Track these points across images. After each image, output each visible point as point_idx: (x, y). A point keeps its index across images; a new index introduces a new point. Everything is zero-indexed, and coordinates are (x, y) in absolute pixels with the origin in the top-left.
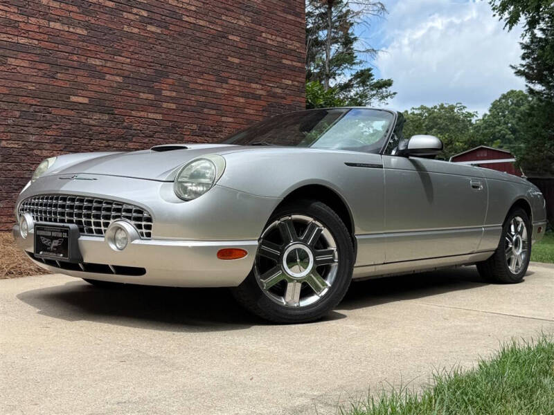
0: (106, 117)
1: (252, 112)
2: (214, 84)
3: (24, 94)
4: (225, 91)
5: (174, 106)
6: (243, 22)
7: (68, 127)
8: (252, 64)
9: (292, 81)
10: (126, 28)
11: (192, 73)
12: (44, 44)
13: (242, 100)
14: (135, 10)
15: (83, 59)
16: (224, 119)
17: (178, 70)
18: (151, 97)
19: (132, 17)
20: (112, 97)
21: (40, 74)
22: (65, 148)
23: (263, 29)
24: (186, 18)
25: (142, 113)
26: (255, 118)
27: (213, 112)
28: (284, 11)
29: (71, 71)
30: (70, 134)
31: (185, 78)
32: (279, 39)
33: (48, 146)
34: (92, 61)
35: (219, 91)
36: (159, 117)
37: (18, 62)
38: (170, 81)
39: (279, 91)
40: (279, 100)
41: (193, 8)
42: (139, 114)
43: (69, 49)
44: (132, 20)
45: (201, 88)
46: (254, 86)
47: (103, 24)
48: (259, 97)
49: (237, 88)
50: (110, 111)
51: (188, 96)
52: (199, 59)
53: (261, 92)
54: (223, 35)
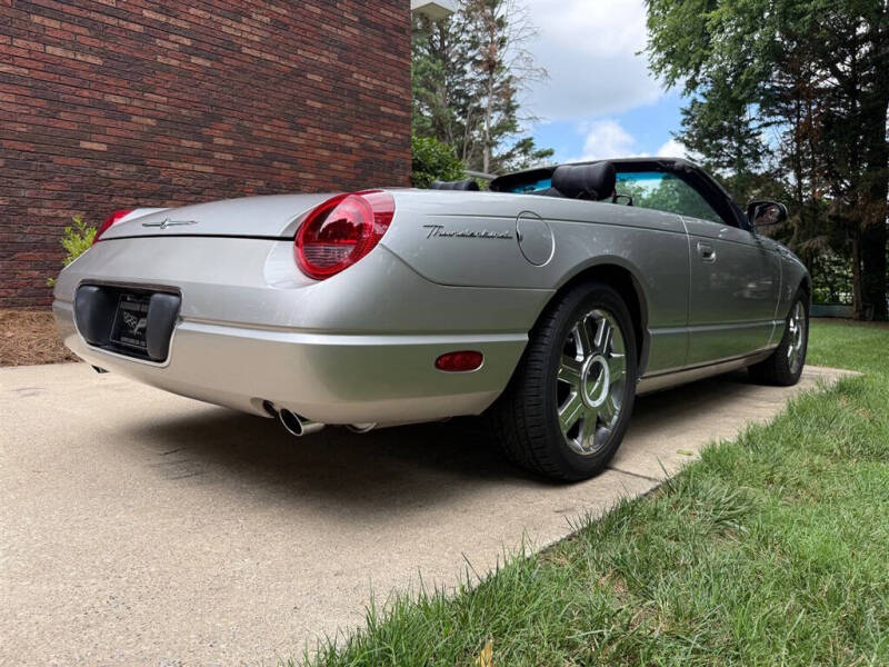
0: (133, 169)
1: (341, 168)
2: (286, 132)
3: (10, 137)
4: (302, 142)
5: (230, 157)
6: (327, 58)
7: (77, 180)
8: (339, 110)
9: (395, 133)
10: (160, 59)
11: (256, 118)
12: (36, 74)
13: (326, 153)
14: (173, 37)
15: (97, 95)
16: (301, 175)
17: (236, 114)
18: (198, 145)
19: (169, 45)
20: (141, 144)
21: (33, 112)
22: (74, 205)
23: (353, 68)
24: (245, 50)
25: (186, 165)
26: (343, 175)
27: (285, 166)
28: (384, 49)
29: (80, 109)
30: (80, 188)
31: (246, 123)
32: (375, 82)
33: (49, 204)
34: (110, 98)
35: (295, 140)
36: (210, 170)
38: (225, 126)
39: (377, 144)
40: (377, 156)
41: (256, 38)
42: (180, 166)
43: (76, 82)
44: (169, 49)
45: (269, 136)
46: (343, 136)
47: (125, 52)
48: (350, 151)
49: (320, 139)
50: (138, 161)
51: (251, 146)
52: (266, 101)
53: (352, 145)
54: (299, 73)
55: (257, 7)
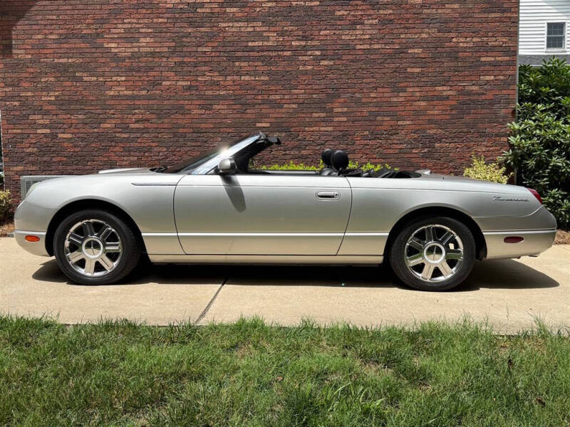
1: (436, 112)
2: (389, 95)
3: (224, 126)
4: (402, 99)
5: (345, 119)
6: (427, 34)
8: (438, 69)
9: (496, 76)
10: (301, 68)
11: (365, 91)
12: (237, 93)
13: (423, 103)
14: (309, 53)
15: (266, 97)
17: (350, 90)
18: (323, 115)
19: (307, 58)
20: (289, 120)
21: (235, 112)
23: (453, 35)
24: (358, 47)
25: (314, 128)
26: (439, 117)
27: (386, 118)
29: (257, 106)
31: (357, 95)
32: (475, 40)
34: (272, 97)
35: (395, 99)
36: (330, 129)
37: (219, 107)
38: (341, 100)
39: (475, 88)
40: (475, 97)
41: (367, 37)
42: (311, 129)
43: (255, 92)
44: (306, 61)
45: (375, 100)
46: (440, 88)
47: (281, 69)
48: (447, 98)
49: (418, 94)
50: (287, 130)
51: (360, 109)
52: (373, 77)
53: (449, 93)
54: (402, 51)
55: (368, 15)
